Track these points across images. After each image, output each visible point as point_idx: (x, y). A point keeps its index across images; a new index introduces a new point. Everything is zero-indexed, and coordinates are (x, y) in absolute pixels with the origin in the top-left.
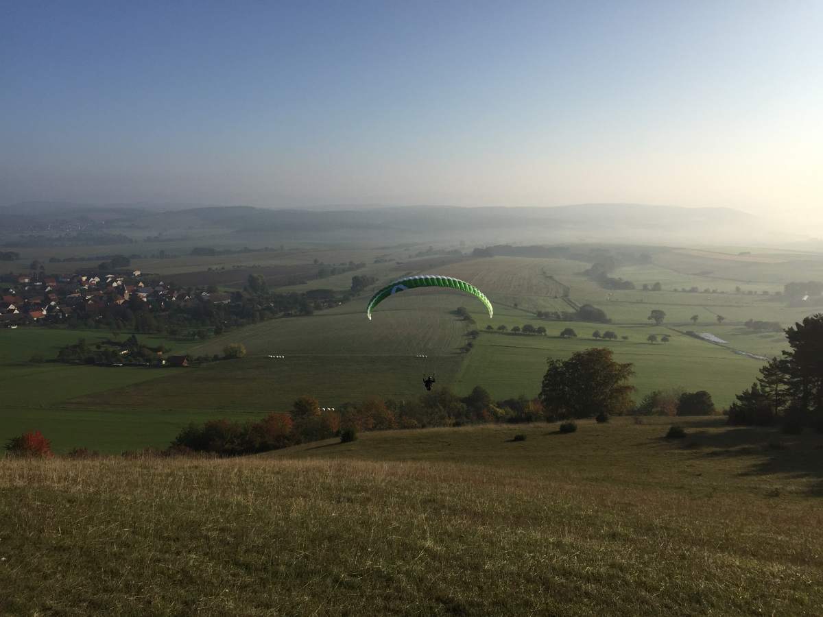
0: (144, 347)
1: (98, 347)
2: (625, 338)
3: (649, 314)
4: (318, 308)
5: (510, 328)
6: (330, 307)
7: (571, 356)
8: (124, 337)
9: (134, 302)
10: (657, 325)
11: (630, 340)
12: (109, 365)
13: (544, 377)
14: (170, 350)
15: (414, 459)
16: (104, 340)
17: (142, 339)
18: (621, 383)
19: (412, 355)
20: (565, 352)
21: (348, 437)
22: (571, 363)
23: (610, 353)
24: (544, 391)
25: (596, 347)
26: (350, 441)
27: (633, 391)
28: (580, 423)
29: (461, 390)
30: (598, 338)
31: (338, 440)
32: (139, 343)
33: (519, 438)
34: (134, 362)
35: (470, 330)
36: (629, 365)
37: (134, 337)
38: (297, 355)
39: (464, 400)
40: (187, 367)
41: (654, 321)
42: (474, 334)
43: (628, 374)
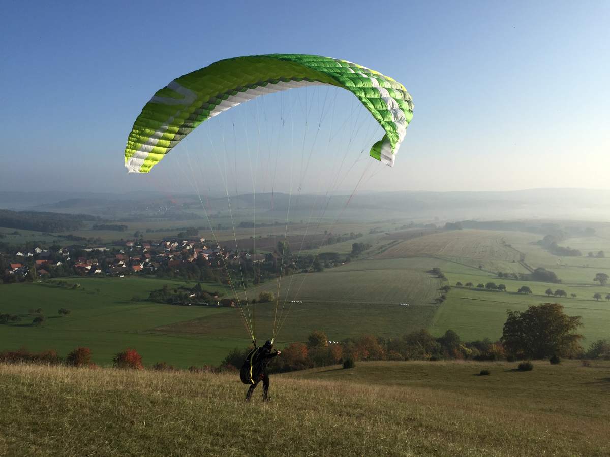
0: (206, 292)
1: (176, 291)
2: (574, 295)
3: (595, 277)
4: (327, 266)
5: (475, 285)
6: (336, 266)
7: (527, 309)
8: (192, 285)
9: (200, 260)
10: (602, 285)
11: (578, 297)
12: (183, 304)
13: (505, 324)
14: (223, 295)
15: (399, 384)
16: (180, 287)
17: (205, 286)
18: (570, 332)
19: (397, 303)
20: (522, 305)
21: (348, 364)
22: (527, 314)
23: (561, 307)
24: (504, 335)
25: (548, 302)
26: (350, 368)
27: (581, 340)
28: (535, 363)
29: (436, 332)
30: (551, 295)
31: (341, 366)
32: (202, 289)
33: (484, 373)
34: (199, 302)
35: (444, 286)
36: (577, 317)
37: (199, 284)
38: (311, 301)
39: (439, 340)
40: (233, 307)
41: (598, 282)
42: (446, 289)
43: (577, 325)
